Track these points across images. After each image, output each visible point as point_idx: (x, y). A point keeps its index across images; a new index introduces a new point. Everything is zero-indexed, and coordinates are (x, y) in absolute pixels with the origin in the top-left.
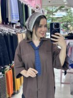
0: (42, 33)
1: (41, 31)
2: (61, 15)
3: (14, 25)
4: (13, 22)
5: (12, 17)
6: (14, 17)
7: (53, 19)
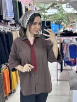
1: (35, 28)
5: (7, 15)
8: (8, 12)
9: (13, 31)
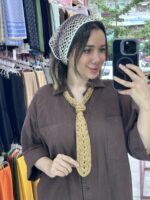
0: (92, 66)
1: (90, 61)
2: (139, 19)
3: (14, 52)
4: (11, 43)
6: (14, 31)
7: (117, 32)
8: (12, 24)
9: (27, 70)
